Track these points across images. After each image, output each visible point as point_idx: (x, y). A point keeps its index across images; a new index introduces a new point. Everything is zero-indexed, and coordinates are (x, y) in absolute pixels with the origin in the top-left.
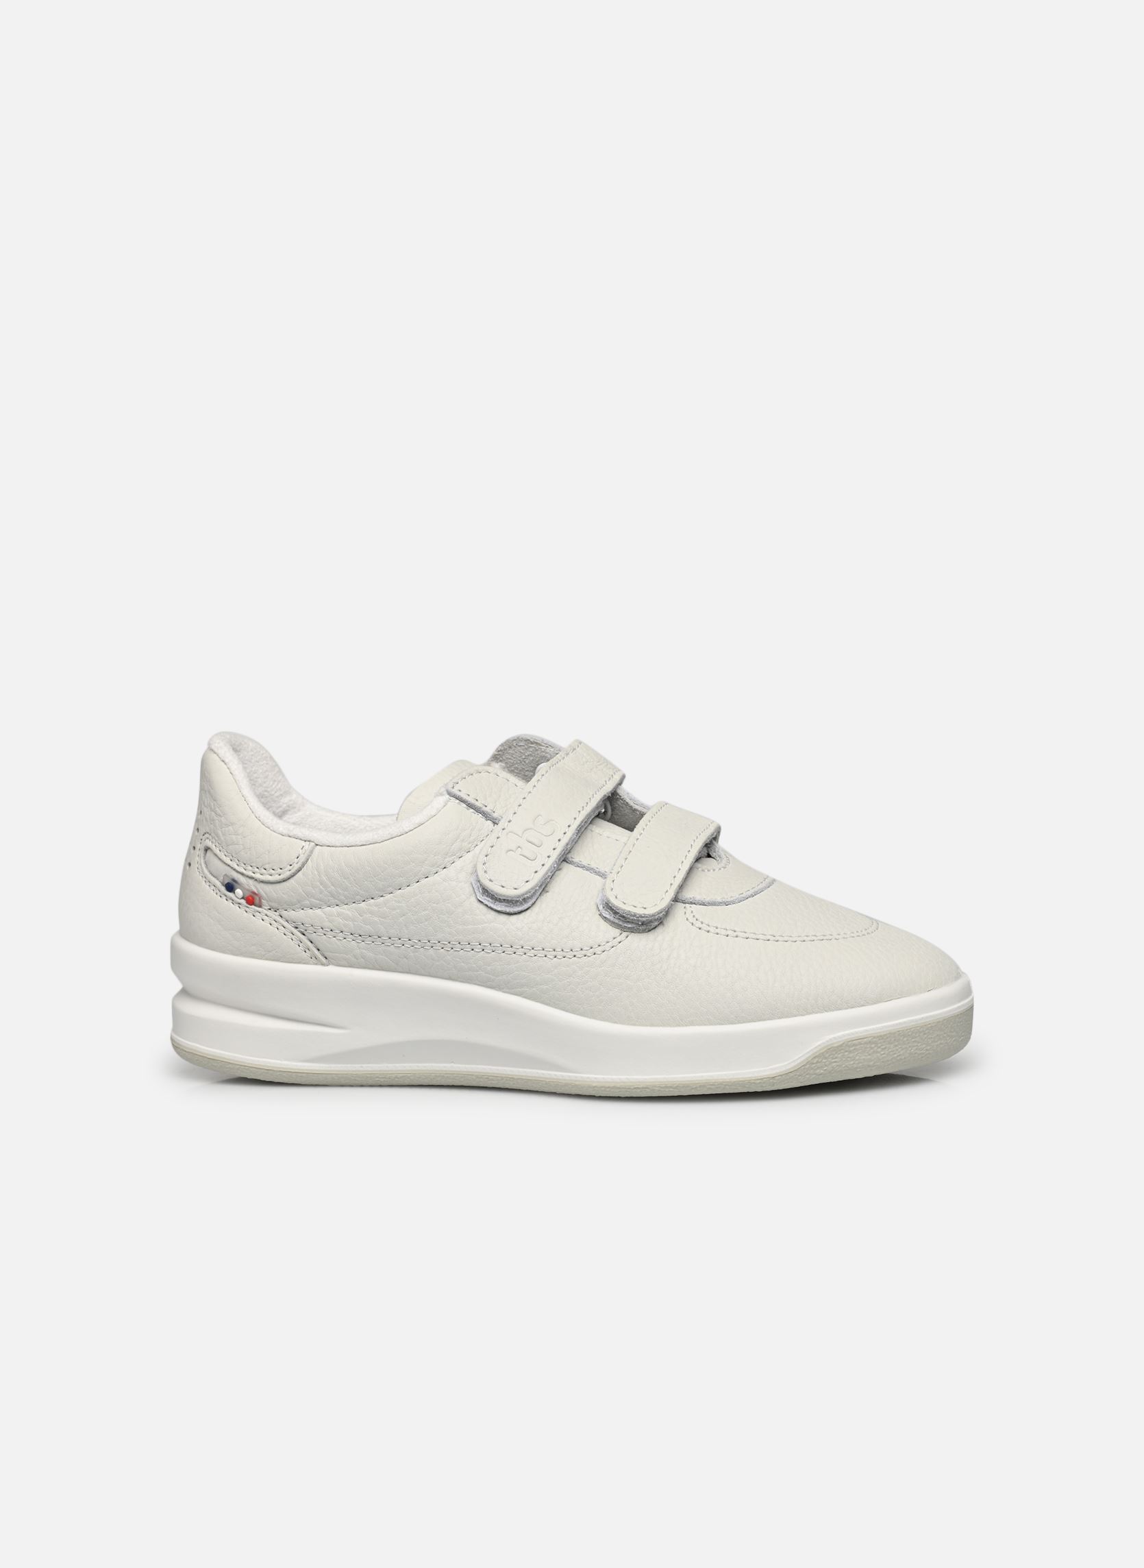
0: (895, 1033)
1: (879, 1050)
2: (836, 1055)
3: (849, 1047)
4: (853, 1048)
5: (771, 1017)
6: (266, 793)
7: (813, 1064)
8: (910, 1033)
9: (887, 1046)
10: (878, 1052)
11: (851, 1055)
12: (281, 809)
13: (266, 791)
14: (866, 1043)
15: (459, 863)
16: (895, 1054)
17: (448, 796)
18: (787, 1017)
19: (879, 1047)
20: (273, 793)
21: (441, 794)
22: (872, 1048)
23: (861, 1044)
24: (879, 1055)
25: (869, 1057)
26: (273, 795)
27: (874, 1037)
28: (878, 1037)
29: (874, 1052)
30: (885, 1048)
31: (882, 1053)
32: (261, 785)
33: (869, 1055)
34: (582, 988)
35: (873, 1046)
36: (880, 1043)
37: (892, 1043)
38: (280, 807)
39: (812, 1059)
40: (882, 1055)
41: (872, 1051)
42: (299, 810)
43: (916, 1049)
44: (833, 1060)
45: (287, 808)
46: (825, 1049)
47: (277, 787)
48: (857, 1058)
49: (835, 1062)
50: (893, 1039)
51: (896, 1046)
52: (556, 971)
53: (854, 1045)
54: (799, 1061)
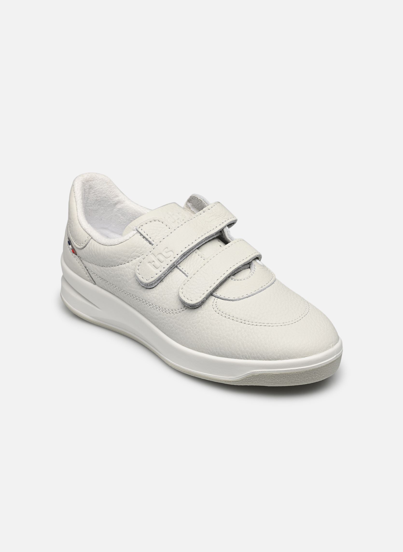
0: (283, 374)
1: (276, 379)
2: (256, 378)
3: (262, 376)
4: (264, 377)
5: (232, 357)
6: (107, 196)
7: (247, 380)
8: (291, 375)
9: (280, 378)
10: (275, 380)
11: (263, 379)
12: (114, 202)
13: (107, 195)
14: (269, 376)
15: (134, 261)
16: (284, 381)
17: (136, 231)
18: (238, 359)
19: (276, 378)
20: (110, 196)
21: (134, 230)
22: (272, 378)
23: (267, 376)
24: (276, 381)
25: (271, 381)
26: (110, 197)
27: (273, 374)
28: (275, 374)
29: (273, 380)
30: (279, 379)
31: (278, 380)
32: (104, 193)
33: (271, 380)
34: (167, 326)
35: (273, 377)
36: (276, 377)
37: (282, 377)
38: (114, 201)
39: (246, 378)
40: (277, 381)
41: (272, 379)
42: (122, 203)
43: (295, 380)
44: (255, 380)
45: (117, 202)
46: (252, 375)
47: (112, 194)
48: (266, 381)
49: (256, 381)
50: (282, 376)
51: (284, 379)
52: (159, 316)
53: (264, 376)
54: (241, 378)
